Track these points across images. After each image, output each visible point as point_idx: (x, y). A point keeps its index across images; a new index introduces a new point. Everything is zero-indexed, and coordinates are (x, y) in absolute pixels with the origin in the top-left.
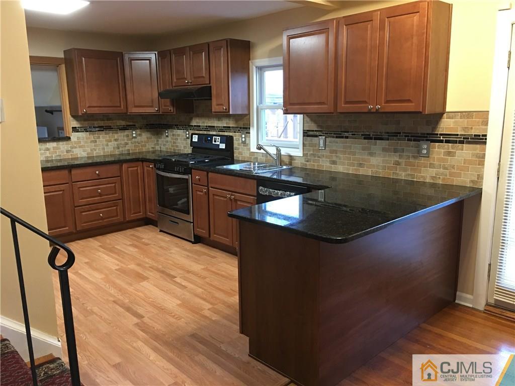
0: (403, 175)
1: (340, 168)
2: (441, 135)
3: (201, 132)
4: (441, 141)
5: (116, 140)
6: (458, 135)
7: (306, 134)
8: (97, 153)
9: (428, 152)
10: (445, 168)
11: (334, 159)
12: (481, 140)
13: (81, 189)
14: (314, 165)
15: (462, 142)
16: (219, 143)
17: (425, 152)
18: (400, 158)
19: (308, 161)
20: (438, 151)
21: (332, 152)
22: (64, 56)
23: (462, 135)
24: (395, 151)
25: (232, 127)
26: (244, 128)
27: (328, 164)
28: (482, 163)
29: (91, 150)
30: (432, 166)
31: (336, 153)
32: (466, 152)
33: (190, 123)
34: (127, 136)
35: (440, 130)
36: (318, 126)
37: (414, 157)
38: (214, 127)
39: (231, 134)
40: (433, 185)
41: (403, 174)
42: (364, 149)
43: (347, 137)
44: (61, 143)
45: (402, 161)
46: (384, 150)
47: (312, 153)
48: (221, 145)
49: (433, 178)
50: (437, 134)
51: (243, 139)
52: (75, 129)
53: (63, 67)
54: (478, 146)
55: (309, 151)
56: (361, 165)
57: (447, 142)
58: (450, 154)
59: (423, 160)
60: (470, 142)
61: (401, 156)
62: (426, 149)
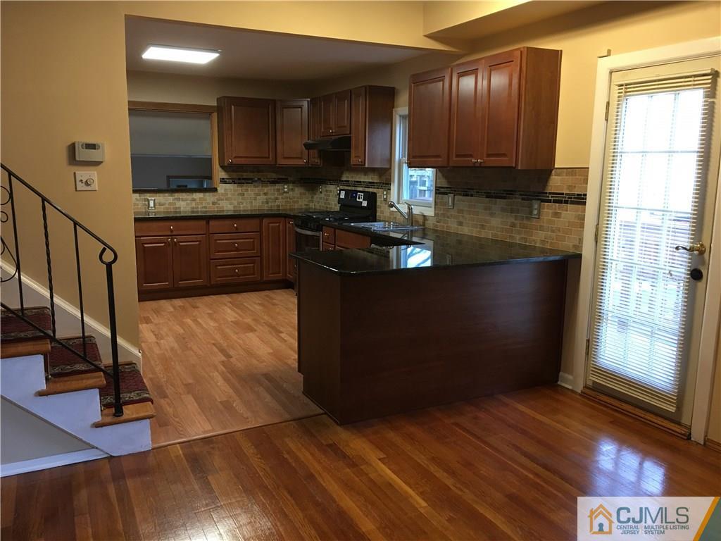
0: (517, 239)
1: (466, 230)
2: (550, 193)
3: (350, 188)
4: (549, 201)
5: (265, 194)
6: (563, 194)
7: (439, 191)
8: (244, 207)
9: (538, 214)
10: (553, 231)
11: (461, 219)
12: (580, 200)
13: (218, 242)
14: (443, 227)
15: (566, 202)
16: (361, 200)
17: (535, 212)
18: (515, 220)
19: (438, 222)
20: (548, 210)
21: (460, 211)
22: (218, 103)
23: (566, 194)
24: (512, 211)
25: (376, 183)
26: (386, 184)
27: (456, 226)
28: (582, 226)
29: (239, 203)
30: (541, 228)
31: (463, 213)
32: (569, 212)
33: (341, 177)
34: (278, 190)
35: (550, 188)
36: (449, 182)
37: (528, 218)
38: (360, 182)
39: (375, 190)
41: (518, 237)
42: (486, 209)
43: (472, 196)
44: (207, 194)
45: (517, 222)
46: (503, 210)
47: (442, 212)
48: (364, 202)
49: (542, 242)
50: (546, 193)
51: (385, 197)
52: (223, 181)
53: (215, 115)
54: (580, 206)
55: (440, 210)
56: (483, 227)
57: (555, 201)
58: (556, 215)
59: (534, 222)
60: (572, 203)
61: (516, 217)
62: (538, 210)
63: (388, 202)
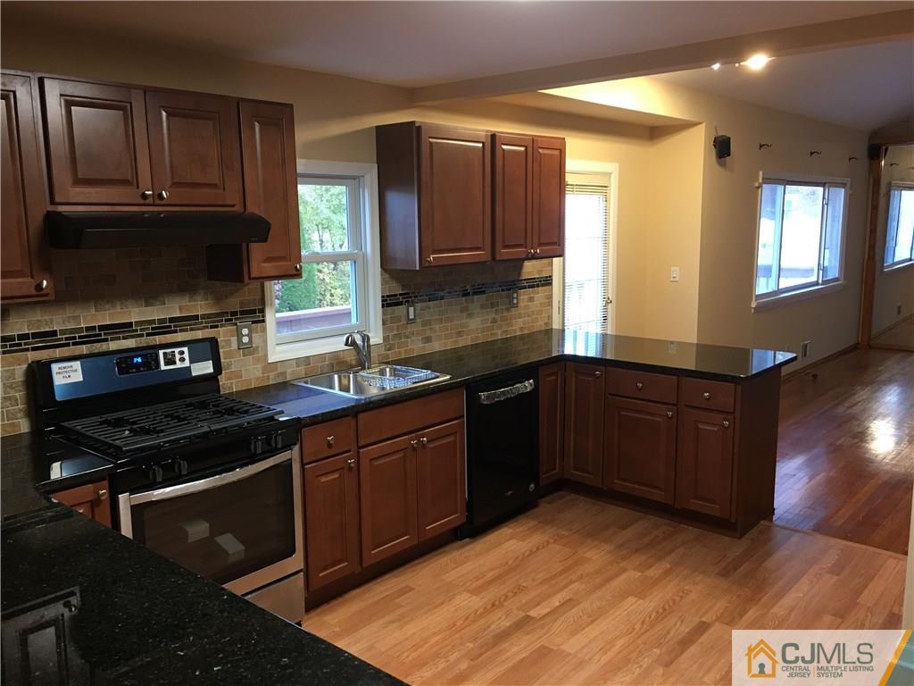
0: (499, 335)
2: (525, 280)
4: (525, 287)
7: (388, 302)
9: (517, 303)
10: (529, 316)
11: (428, 334)
12: (550, 284)
15: (538, 286)
16: (187, 363)
17: (515, 301)
18: (496, 314)
19: (389, 350)
20: (524, 296)
23: (538, 278)
24: (492, 306)
26: (243, 313)
27: (421, 345)
28: (550, 304)
30: (520, 316)
31: (430, 325)
32: (541, 292)
35: (524, 275)
36: (404, 286)
37: (508, 310)
39: (208, 333)
40: (522, 337)
41: (499, 332)
42: (462, 311)
45: (498, 317)
46: (483, 307)
47: (396, 332)
49: (521, 329)
50: (522, 280)
51: (246, 340)
54: (547, 288)
55: (391, 331)
56: (459, 334)
57: (530, 287)
58: (531, 299)
59: (514, 312)
60: (543, 285)
61: (496, 310)
62: (517, 298)
63: (257, 347)
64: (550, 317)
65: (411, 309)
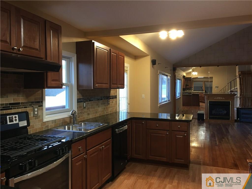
1: (91, 116)
2: (111, 96)
9: (109, 103)
11: (89, 112)
14: (81, 119)
16: (17, 122)
20: (111, 100)
21: (88, 109)
25: (22, 103)
27: (87, 116)
30: (110, 107)
36: (83, 96)
37: (107, 105)
40: (110, 114)
41: (105, 112)
45: (105, 107)
46: (102, 104)
47: (80, 111)
48: (21, 123)
49: (110, 111)
51: (36, 113)
56: (96, 112)
58: (112, 102)
60: (115, 98)
61: (105, 105)
62: (109, 102)
63: (40, 116)
64: (116, 108)
65: (85, 104)
